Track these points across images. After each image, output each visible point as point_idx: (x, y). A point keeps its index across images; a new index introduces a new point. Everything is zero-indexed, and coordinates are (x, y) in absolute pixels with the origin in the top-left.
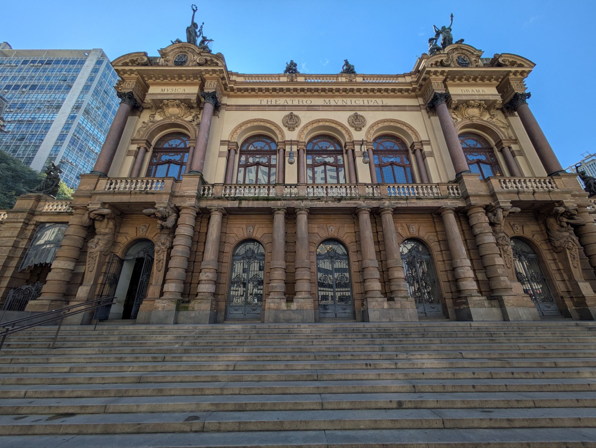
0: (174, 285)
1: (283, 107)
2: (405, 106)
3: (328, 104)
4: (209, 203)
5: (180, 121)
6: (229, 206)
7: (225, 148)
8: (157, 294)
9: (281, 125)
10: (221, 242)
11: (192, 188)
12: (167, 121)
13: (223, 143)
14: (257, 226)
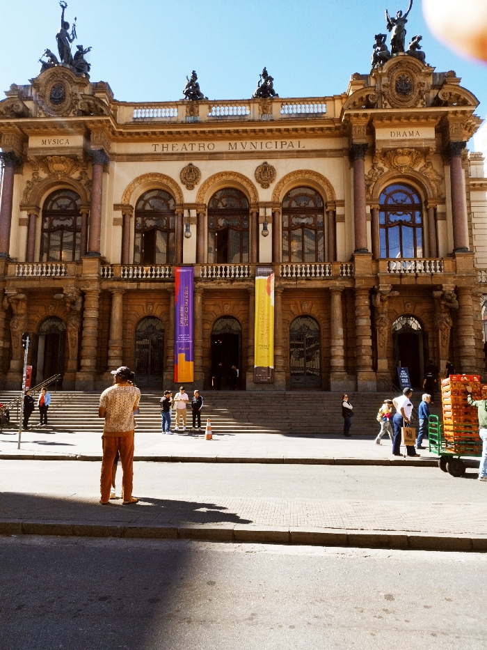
0: (89, 361)
1: (181, 156)
2: (325, 150)
3: (234, 150)
4: (110, 284)
5: (67, 179)
6: (128, 288)
7: (119, 214)
8: (75, 367)
9: (178, 181)
10: (124, 321)
11: (93, 271)
12: (54, 180)
13: (116, 207)
14: (156, 304)
